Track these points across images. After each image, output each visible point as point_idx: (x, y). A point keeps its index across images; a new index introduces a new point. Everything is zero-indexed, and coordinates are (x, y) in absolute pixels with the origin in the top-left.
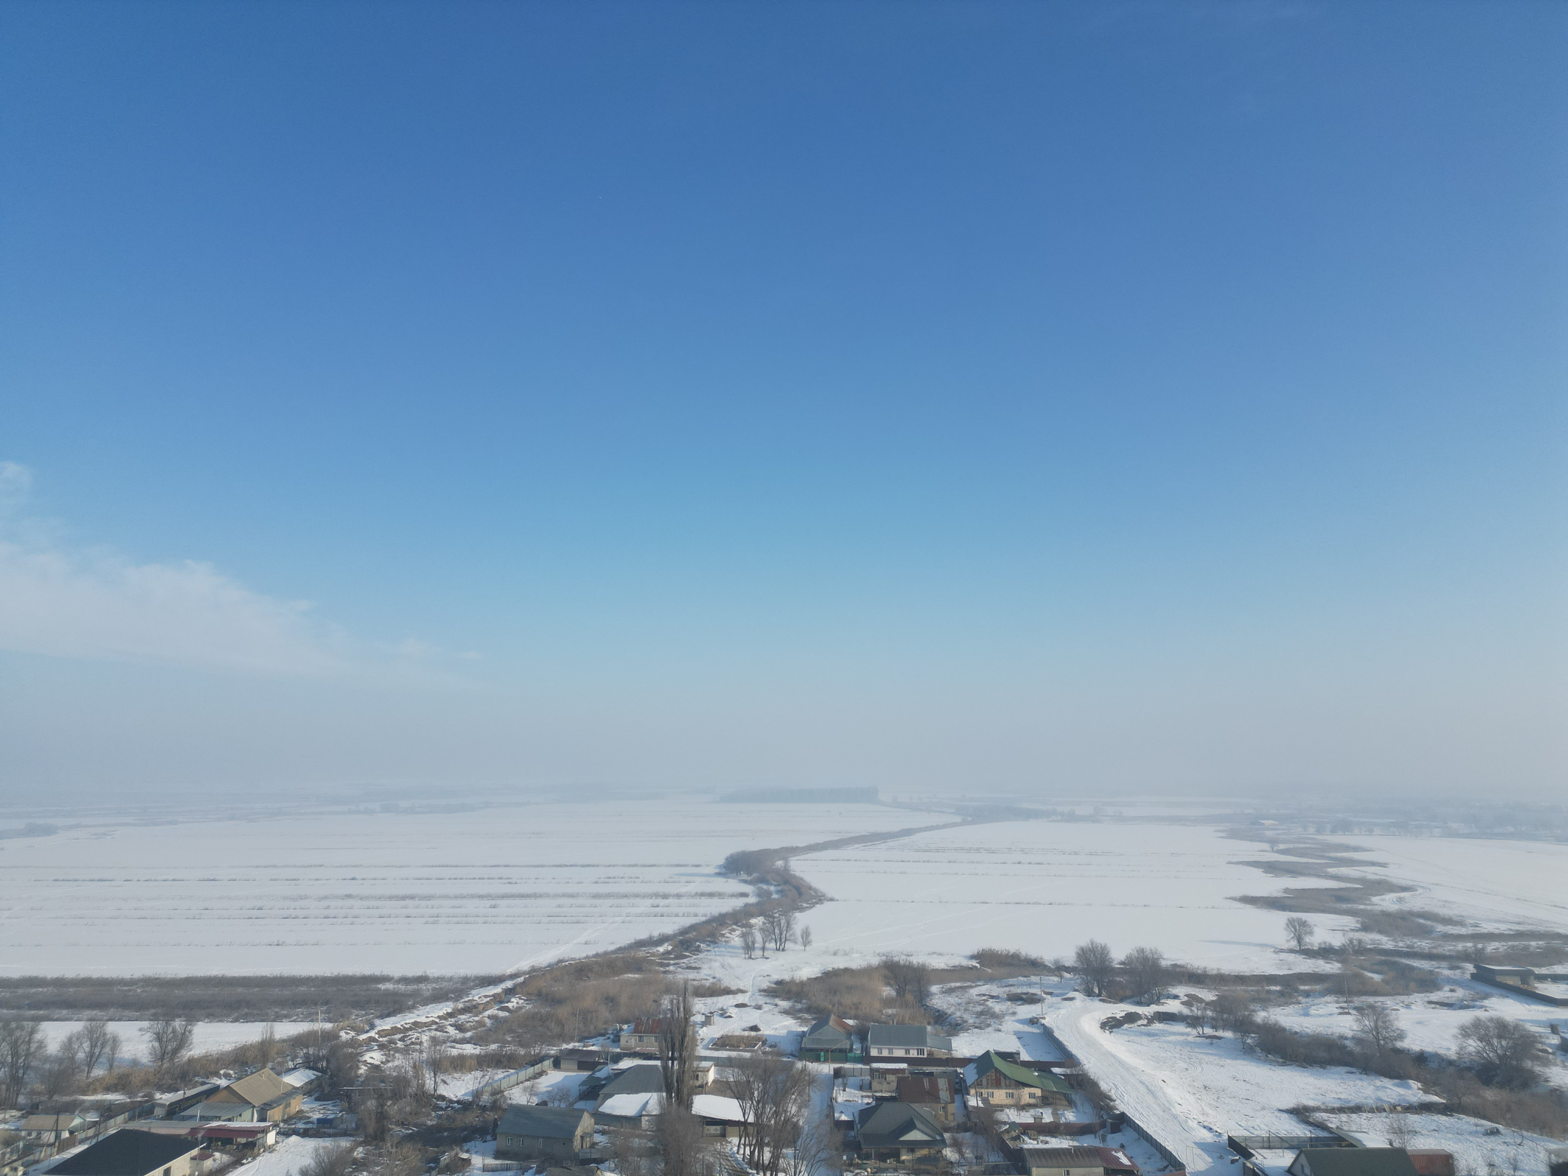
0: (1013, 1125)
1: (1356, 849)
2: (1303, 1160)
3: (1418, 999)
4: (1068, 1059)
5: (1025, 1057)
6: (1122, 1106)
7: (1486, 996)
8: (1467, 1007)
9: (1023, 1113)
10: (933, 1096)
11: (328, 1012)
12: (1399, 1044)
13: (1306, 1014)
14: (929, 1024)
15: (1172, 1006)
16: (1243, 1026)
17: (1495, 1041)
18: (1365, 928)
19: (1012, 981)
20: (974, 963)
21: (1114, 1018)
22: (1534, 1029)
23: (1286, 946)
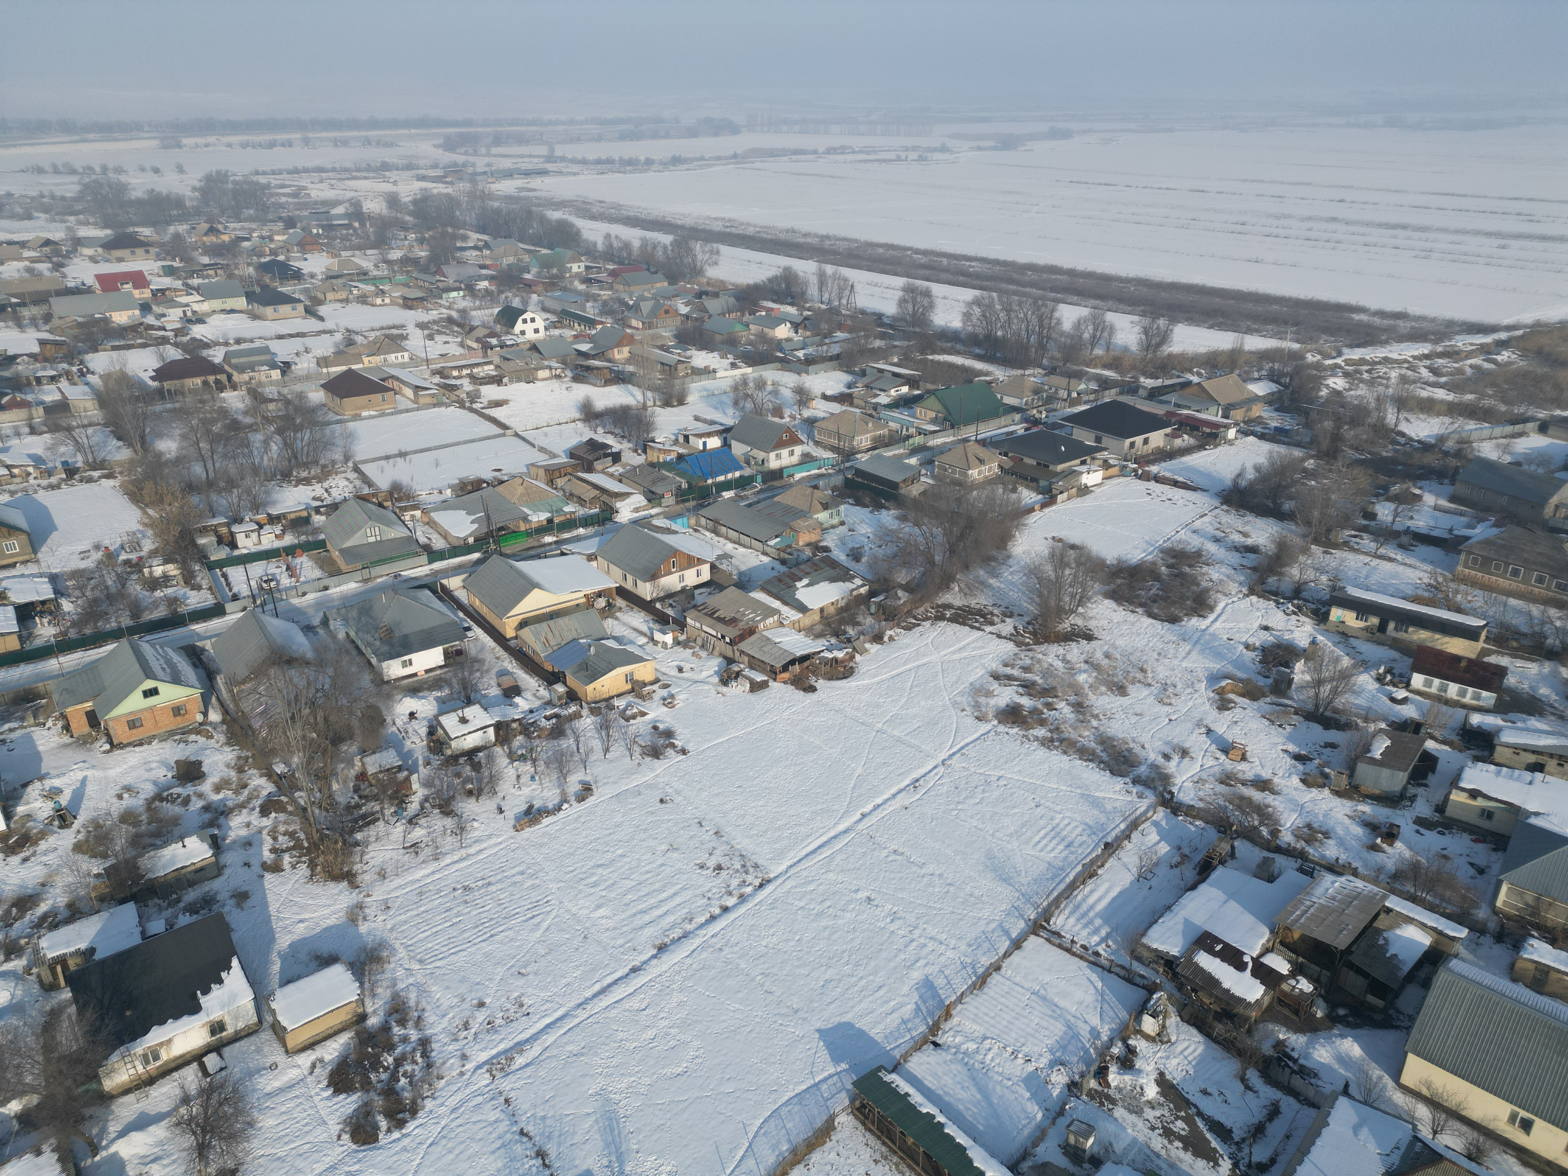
11: (1297, 333)
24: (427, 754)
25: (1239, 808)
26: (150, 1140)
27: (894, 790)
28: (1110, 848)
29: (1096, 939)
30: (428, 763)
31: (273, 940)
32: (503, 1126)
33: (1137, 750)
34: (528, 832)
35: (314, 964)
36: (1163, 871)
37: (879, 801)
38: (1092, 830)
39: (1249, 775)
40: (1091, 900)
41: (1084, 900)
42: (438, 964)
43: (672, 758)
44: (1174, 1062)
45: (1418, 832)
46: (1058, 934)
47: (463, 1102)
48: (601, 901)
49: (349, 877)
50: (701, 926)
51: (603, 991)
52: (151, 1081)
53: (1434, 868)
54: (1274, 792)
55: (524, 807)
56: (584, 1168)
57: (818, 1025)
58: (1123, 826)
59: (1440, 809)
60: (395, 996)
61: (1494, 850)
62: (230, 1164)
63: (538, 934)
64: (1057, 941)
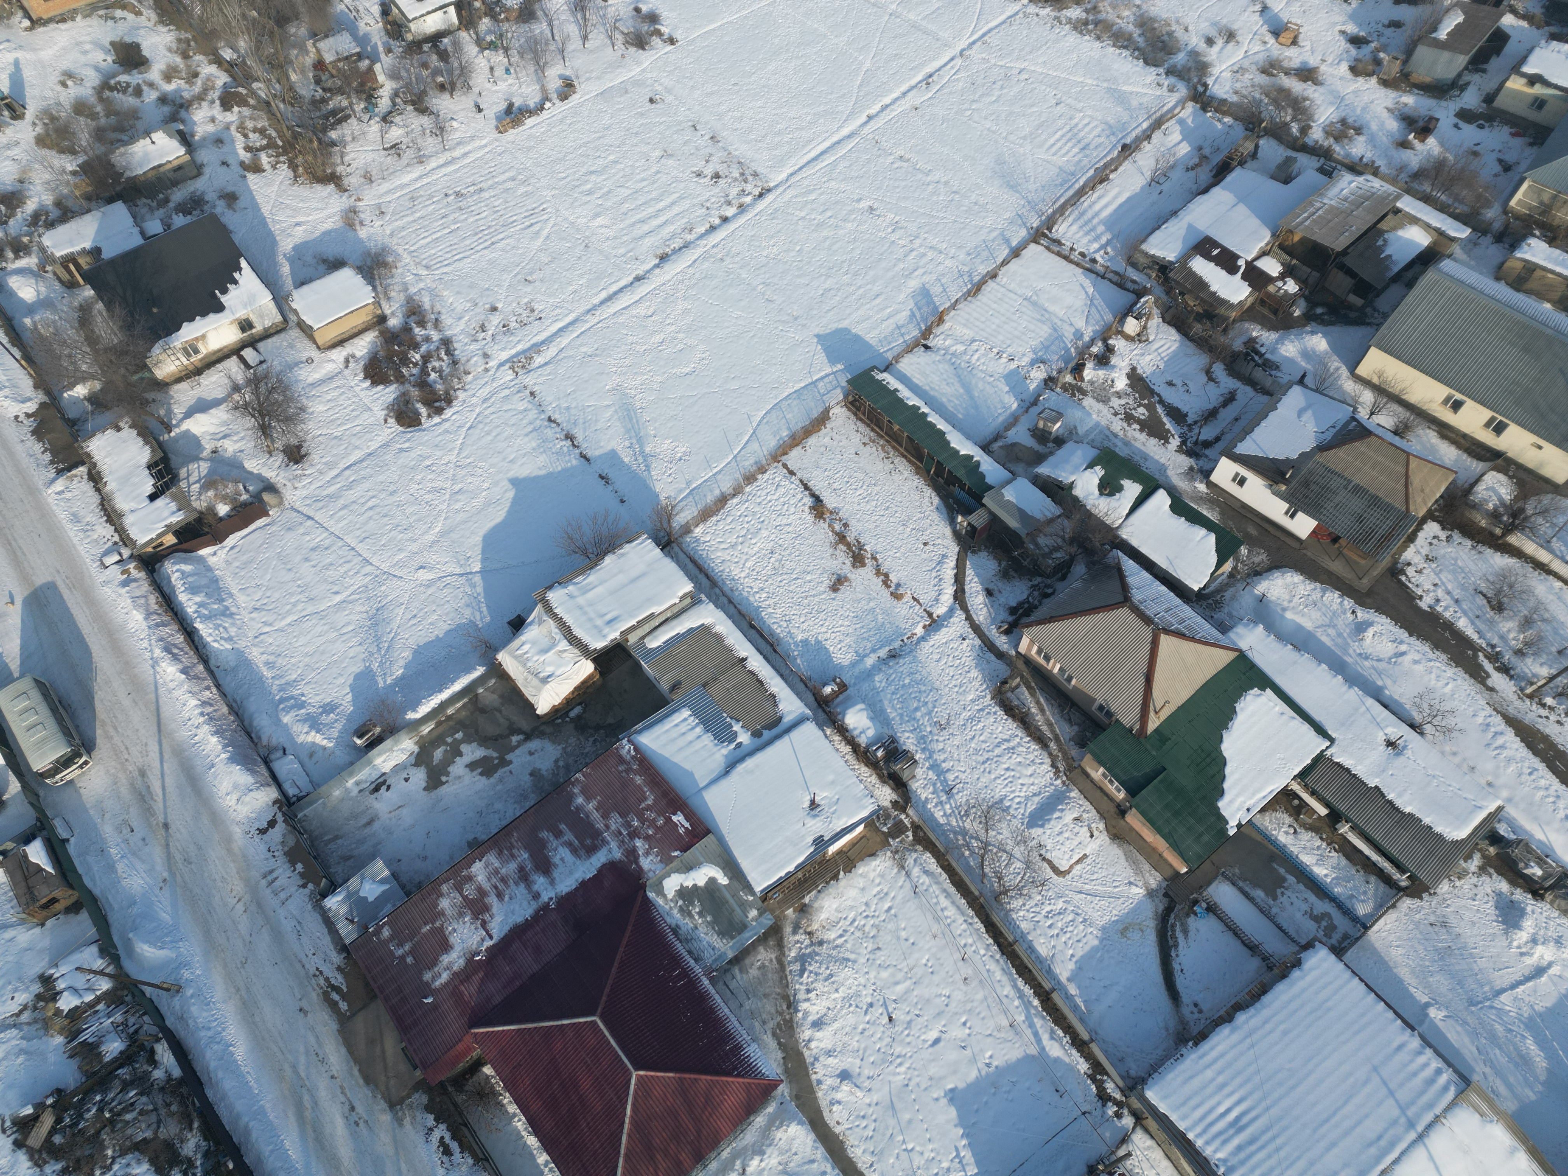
24: (385, 38)
25: (1275, 102)
26: (214, 421)
27: (904, 88)
28: (1127, 150)
29: (1096, 246)
30: (389, 51)
31: (274, 243)
32: (533, 414)
33: (1179, 33)
34: (512, 134)
35: (322, 268)
36: (1177, 175)
37: (887, 100)
38: (1111, 130)
39: (1295, 63)
40: (1097, 207)
41: (1090, 206)
42: (445, 270)
43: (659, 49)
44: (1148, 358)
45: (1456, 126)
46: (1058, 242)
47: (492, 394)
48: (598, 209)
49: (334, 179)
50: (701, 236)
51: (610, 298)
52: (198, 371)
53: (1459, 166)
54: (1317, 83)
55: (503, 106)
56: (609, 448)
57: (817, 331)
58: (1145, 125)
59: (1489, 99)
60: (409, 300)
61: (1531, 144)
62: (294, 441)
63: (539, 242)
64: (1056, 249)
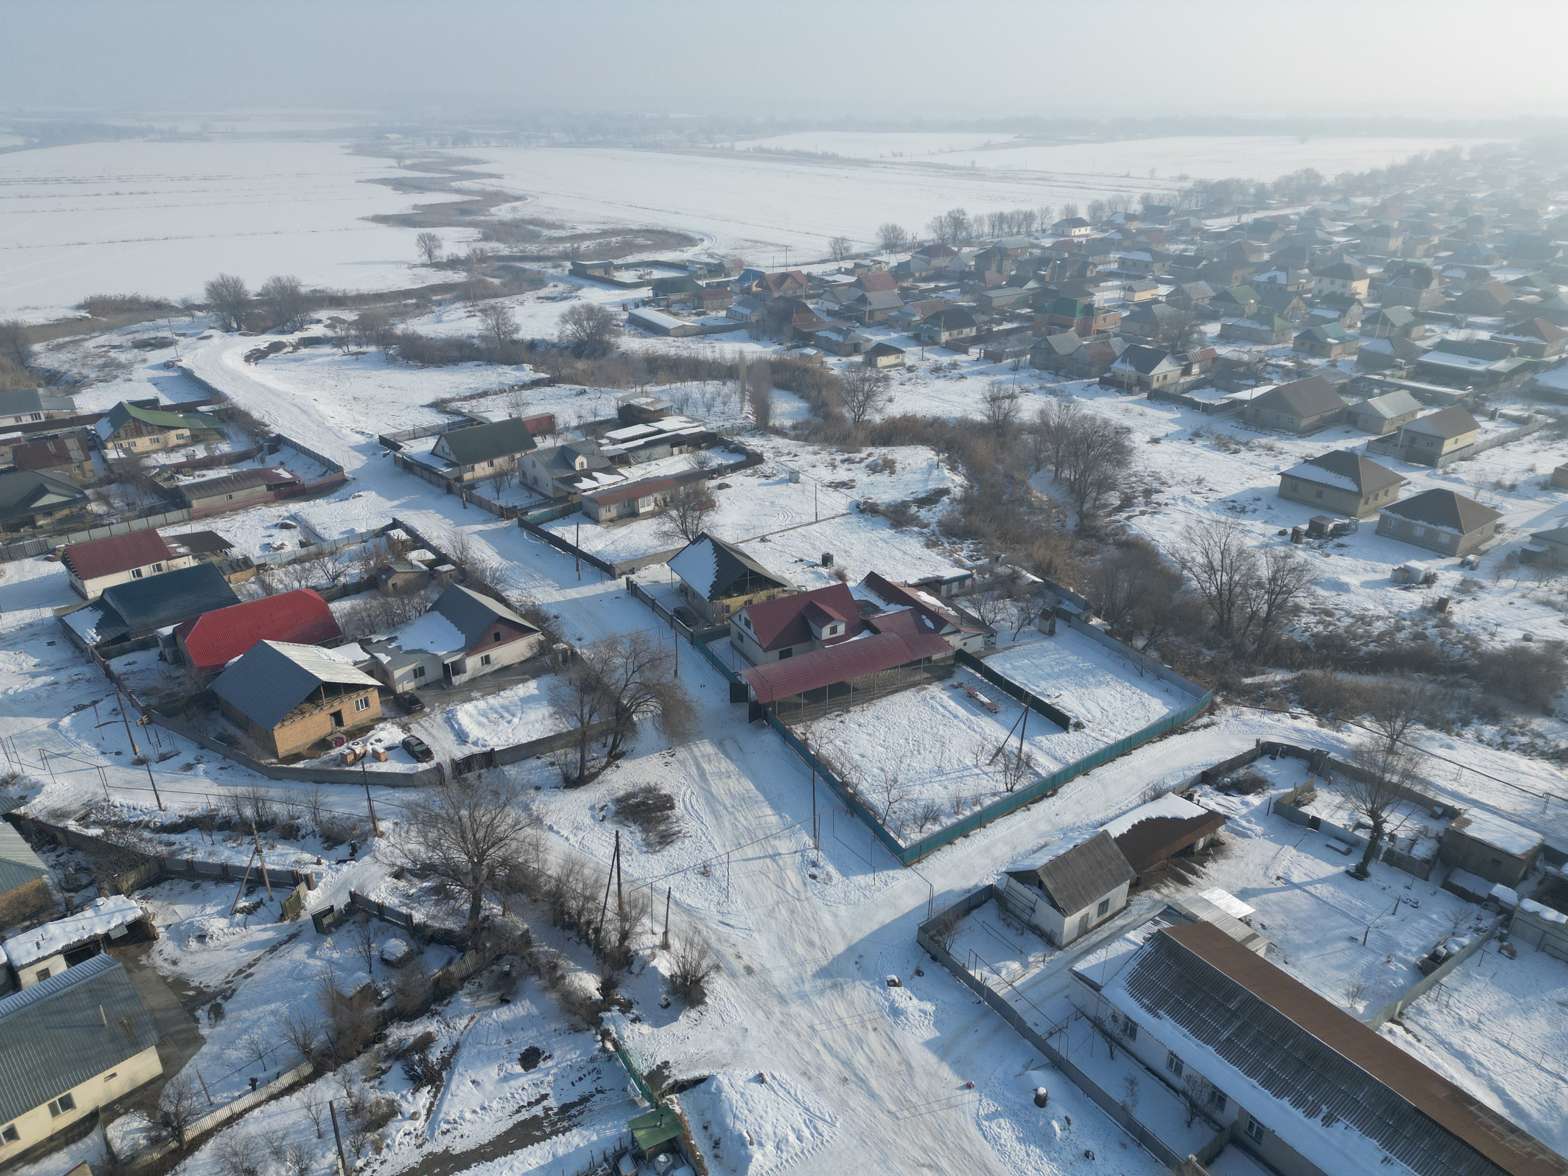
0: (164, 468)
1: (476, 162)
2: (443, 442)
3: (530, 296)
4: (214, 395)
5: (165, 401)
6: (276, 430)
7: (580, 288)
8: (566, 298)
9: (172, 455)
10: (64, 457)
12: (516, 336)
13: (440, 321)
14: (39, 386)
15: (317, 330)
16: (384, 339)
17: (585, 323)
18: (486, 238)
19: (134, 327)
20: (83, 313)
21: (258, 350)
22: (611, 309)
23: (418, 261)
